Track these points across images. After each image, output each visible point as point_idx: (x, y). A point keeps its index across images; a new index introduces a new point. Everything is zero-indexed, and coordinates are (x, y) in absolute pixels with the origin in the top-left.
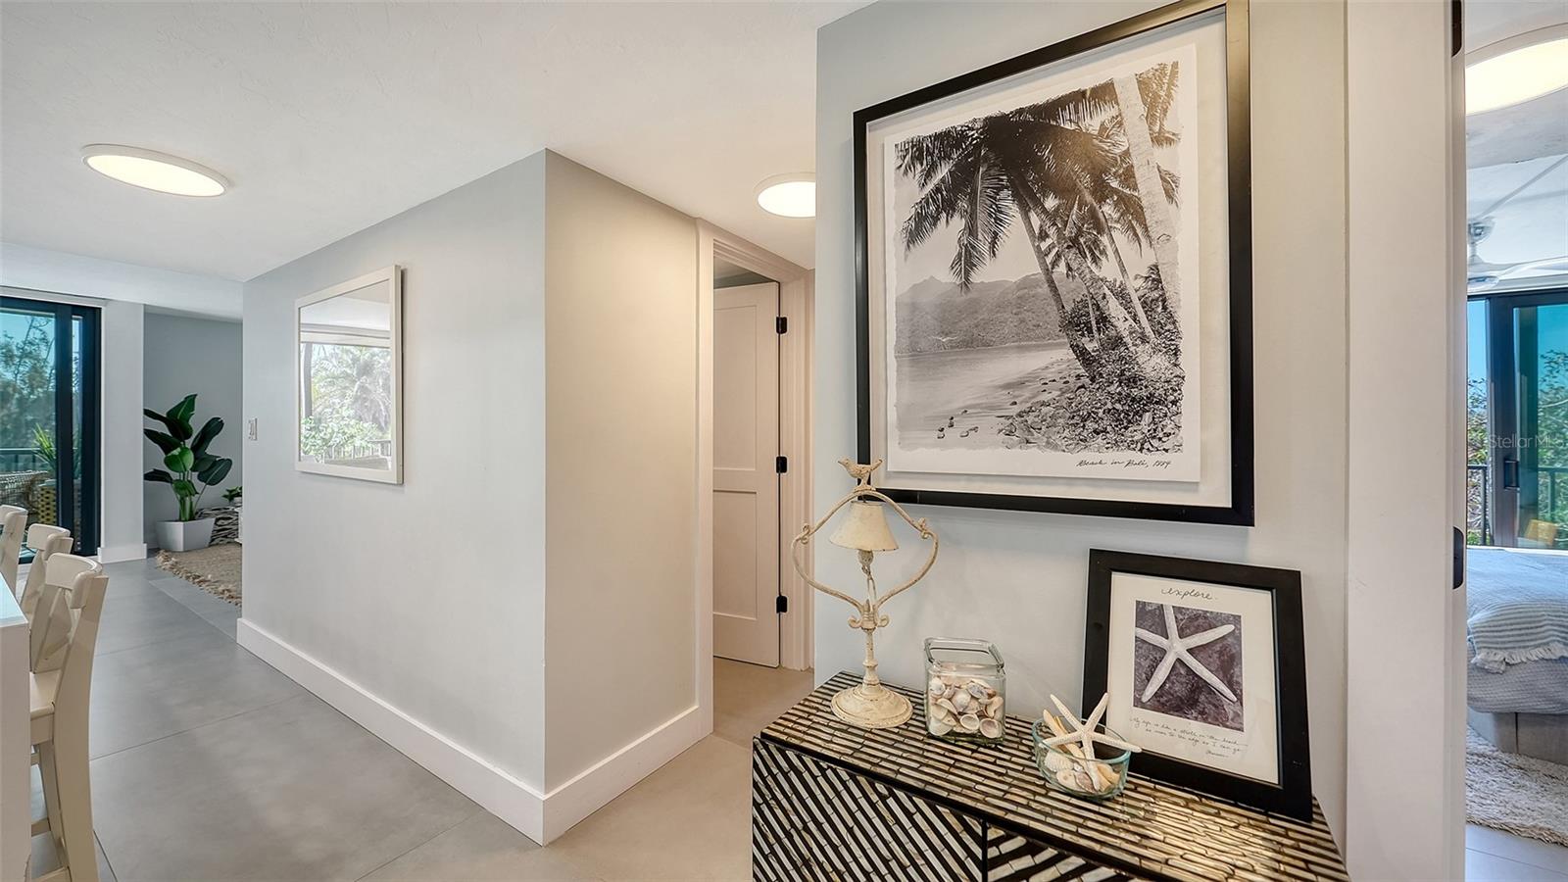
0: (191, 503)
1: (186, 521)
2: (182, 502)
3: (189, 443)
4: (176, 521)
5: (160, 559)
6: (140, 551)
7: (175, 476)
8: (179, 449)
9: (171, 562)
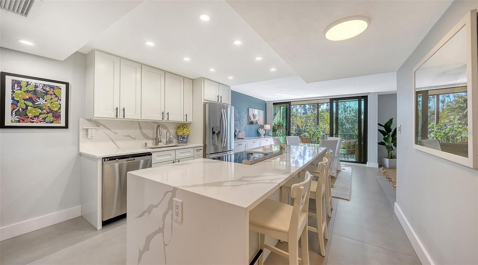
0: (391, 153)
1: (389, 158)
2: (389, 152)
3: (391, 134)
4: (387, 158)
5: (381, 169)
6: (376, 165)
7: (387, 144)
8: (387, 136)
9: (384, 171)
